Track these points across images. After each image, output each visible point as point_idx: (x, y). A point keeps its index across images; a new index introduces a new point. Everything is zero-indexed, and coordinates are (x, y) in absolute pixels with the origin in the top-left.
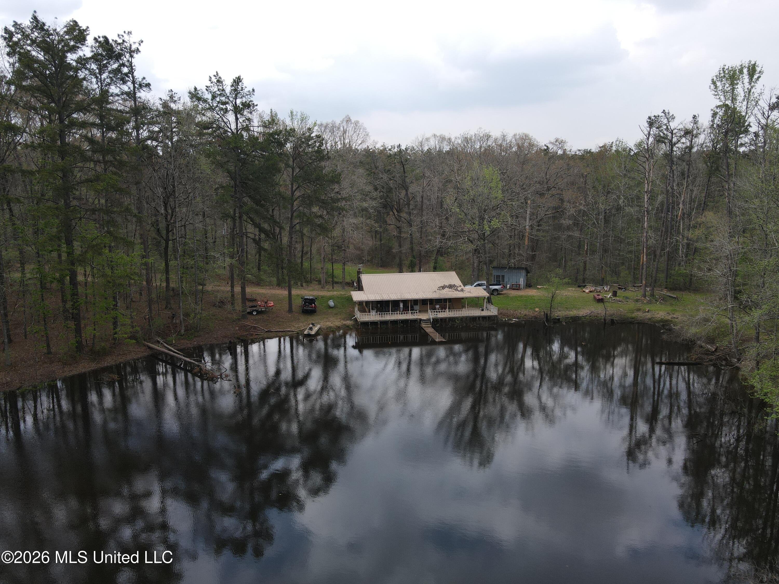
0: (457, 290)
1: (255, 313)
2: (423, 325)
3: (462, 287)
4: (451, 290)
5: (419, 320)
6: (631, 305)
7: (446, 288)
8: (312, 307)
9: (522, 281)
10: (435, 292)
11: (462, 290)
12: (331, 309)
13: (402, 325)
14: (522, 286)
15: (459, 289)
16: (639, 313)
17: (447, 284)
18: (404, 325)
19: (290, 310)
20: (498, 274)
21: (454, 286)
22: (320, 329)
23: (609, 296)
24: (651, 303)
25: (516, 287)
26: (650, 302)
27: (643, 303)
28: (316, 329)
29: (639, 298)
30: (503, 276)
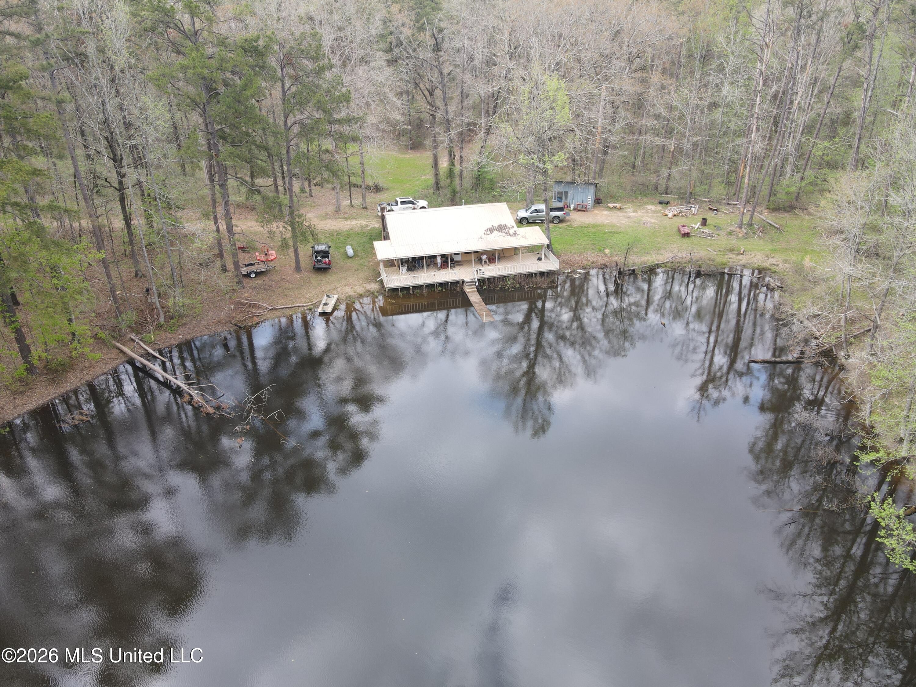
0: (508, 234)
1: (253, 276)
2: (467, 289)
3: (516, 228)
4: (500, 234)
5: (461, 282)
6: (723, 241)
7: (495, 232)
8: (325, 263)
9: (589, 200)
10: (481, 238)
11: (515, 234)
12: (350, 260)
13: (440, 288)
14: (589, 207)
15: (512, 231)
16: (731, 256)
17: (496, 225)
18: (442, 290)
19: (298, 268)
20: (560, 190)
21: (505, 227)
22: (338, 299)
23: (697, 227)
24: (746, 238)
25: (582, 209)
26: (746, 236)
27: (738, 238)
28: (332, 302)
29: (732, 228)
30: (566, 193)
